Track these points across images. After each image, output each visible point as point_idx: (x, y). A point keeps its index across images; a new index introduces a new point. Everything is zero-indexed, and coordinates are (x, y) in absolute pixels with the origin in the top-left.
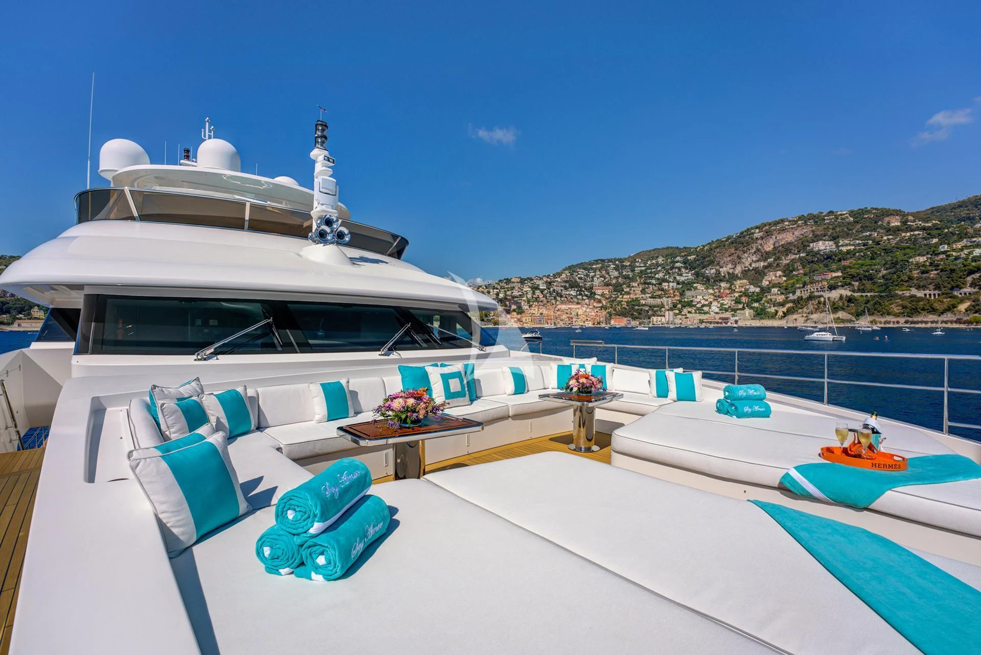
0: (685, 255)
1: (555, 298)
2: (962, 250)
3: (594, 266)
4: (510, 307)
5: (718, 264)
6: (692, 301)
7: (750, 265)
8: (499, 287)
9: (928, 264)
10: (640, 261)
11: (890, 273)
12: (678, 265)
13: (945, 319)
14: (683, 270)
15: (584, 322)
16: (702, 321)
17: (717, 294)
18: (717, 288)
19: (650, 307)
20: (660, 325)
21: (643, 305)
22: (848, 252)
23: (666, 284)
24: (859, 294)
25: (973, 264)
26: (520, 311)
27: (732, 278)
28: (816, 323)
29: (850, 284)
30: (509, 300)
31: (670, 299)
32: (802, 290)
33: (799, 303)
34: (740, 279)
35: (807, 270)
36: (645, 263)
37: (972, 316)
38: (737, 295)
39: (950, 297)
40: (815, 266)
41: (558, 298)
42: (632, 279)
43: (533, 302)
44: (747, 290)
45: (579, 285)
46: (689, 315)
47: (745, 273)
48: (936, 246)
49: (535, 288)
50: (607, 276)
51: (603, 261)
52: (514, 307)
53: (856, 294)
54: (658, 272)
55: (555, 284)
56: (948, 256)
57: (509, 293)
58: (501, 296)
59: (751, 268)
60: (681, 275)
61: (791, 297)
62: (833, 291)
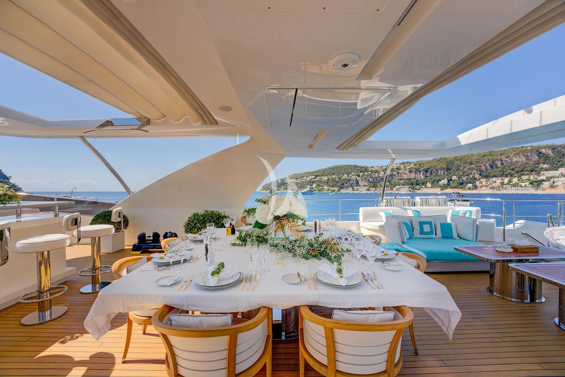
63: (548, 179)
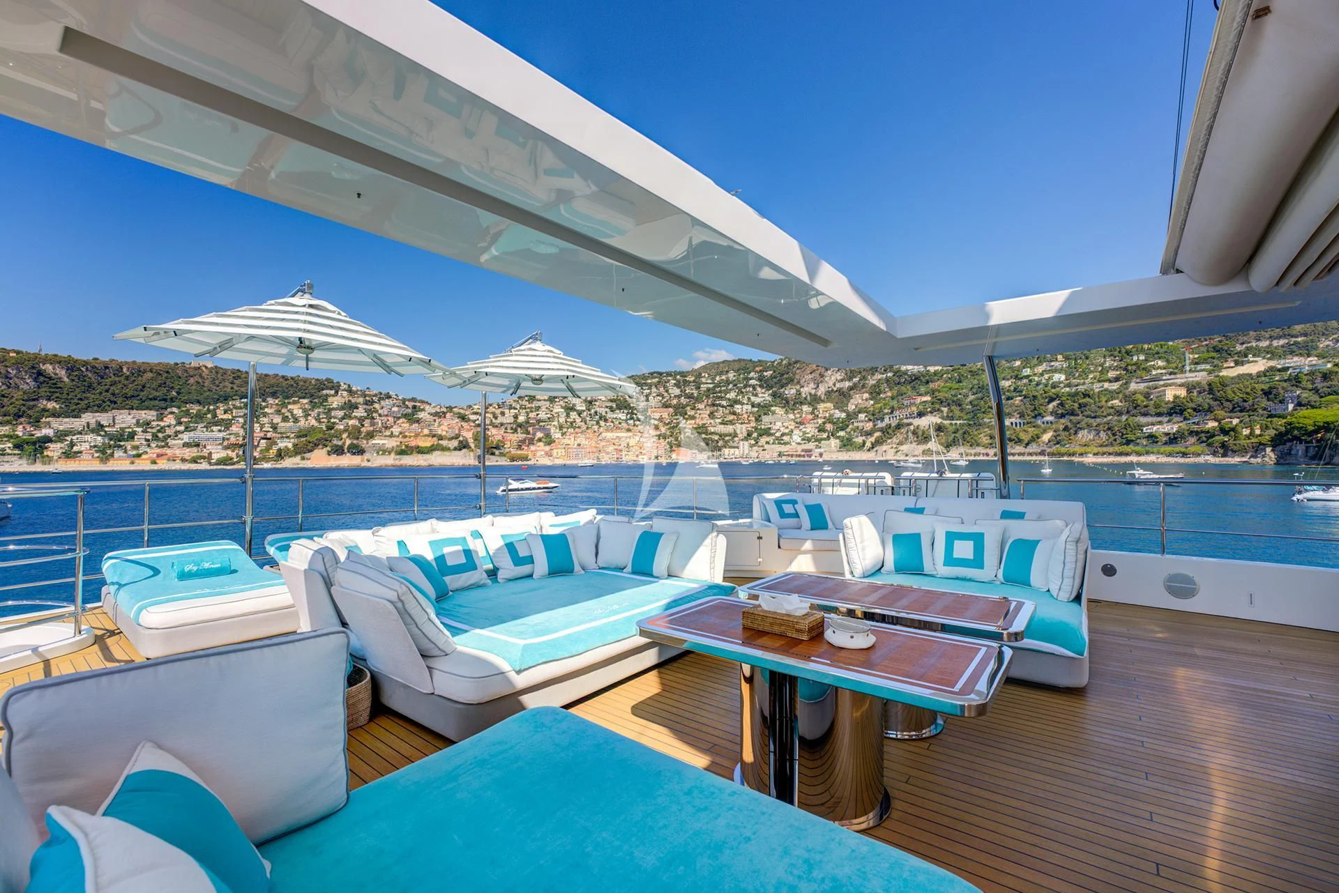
0: (761, 371)
1: (598, 423)
2: (1042, 375)
3: (649, 381)
4: (534, 434)
5: (798, 383)
6: (770, 428)
7: (834, 385)
8: (518, 407)
9: (1012, 388)
10: (707, 376)
11: (978, 399)
12: (752, 382)
13: (1031, 451)
14: (759, 389)
15: (637, 456)
16: (780, 455)
17: (798, 420)
18: (799, 413)
19: (720, 436)
20: (734, 460)
21: (712, 433)
22: (935, 373)
23: (739, 406)
24: (949, 422)
25: (1053, 390)
26: (549, 440)
27: (814, 400)
28: (907, 455)
29: (939, 410)
30: (533, 425)
31: (744, 426)
32: (891, 416)
33: (887, 432)
34: (823, 401)
35: (895, 393)
36: (713, 379)
37: (1054, 449)
38: (820, 421)
39: (1034, 427)
40: (903, 389)
41: (602, 423)
42: (698, 400)
43: (568, 428)
44: (831, 415)
45: (629, 405)
46: (766, 447)
47: (829, 393)
48: (1020, 369)
49: (569, 409)
50: (666, 394)
51: (661, 374)
52: (539, 435)
53: (945, 422)
54: (727, 392)
55: (597, 403)
56: (1030, 381)
57: (532, 415)
58: (521, 419)
59: (835, 389)
60: (756, 395)
61: (880, 425)
62: (923, 418)
63: (60, 436)
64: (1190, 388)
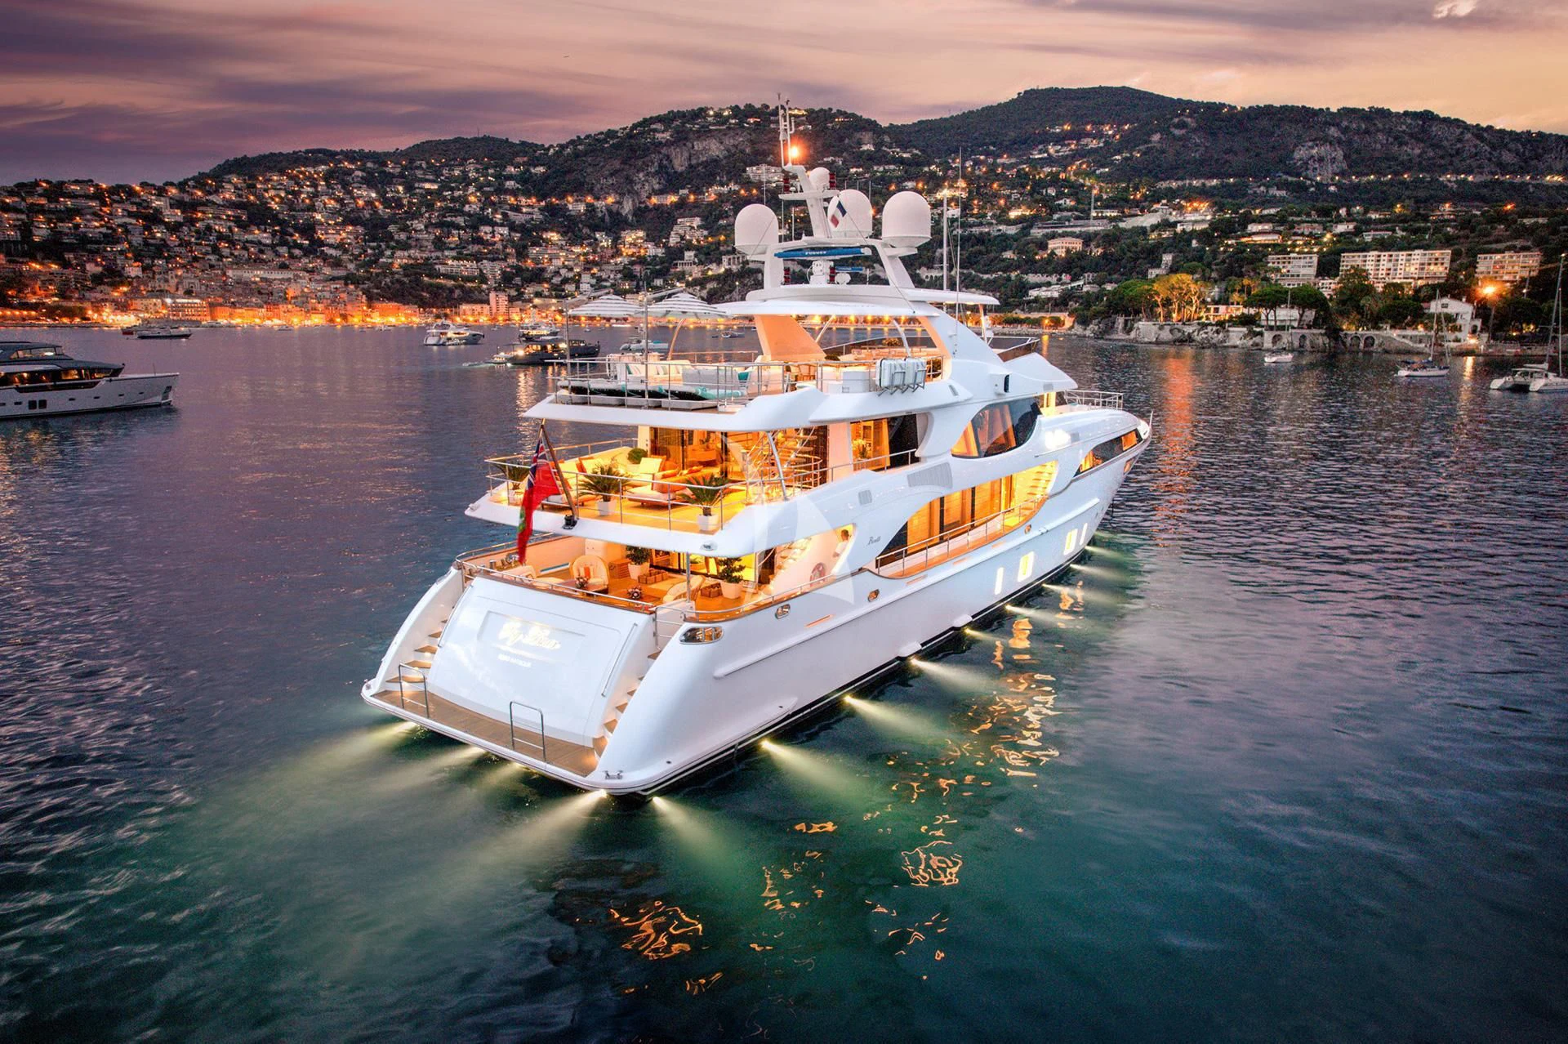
0: (524, 164)
6: (542, 270)
10: (424, 166)
12: (510, 184)
17: (589, 257)
18: (591, 244)
23: (488, 229)
26: (115, 280)
27: (615, 223)
31: (498, 265)
38: (627, 260)
41: (224, 251)
44: (642, 251)
46: (537, 302)
59: (647, 206)
61: (715, 270)
64: (1087, 239)
